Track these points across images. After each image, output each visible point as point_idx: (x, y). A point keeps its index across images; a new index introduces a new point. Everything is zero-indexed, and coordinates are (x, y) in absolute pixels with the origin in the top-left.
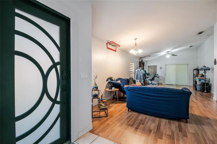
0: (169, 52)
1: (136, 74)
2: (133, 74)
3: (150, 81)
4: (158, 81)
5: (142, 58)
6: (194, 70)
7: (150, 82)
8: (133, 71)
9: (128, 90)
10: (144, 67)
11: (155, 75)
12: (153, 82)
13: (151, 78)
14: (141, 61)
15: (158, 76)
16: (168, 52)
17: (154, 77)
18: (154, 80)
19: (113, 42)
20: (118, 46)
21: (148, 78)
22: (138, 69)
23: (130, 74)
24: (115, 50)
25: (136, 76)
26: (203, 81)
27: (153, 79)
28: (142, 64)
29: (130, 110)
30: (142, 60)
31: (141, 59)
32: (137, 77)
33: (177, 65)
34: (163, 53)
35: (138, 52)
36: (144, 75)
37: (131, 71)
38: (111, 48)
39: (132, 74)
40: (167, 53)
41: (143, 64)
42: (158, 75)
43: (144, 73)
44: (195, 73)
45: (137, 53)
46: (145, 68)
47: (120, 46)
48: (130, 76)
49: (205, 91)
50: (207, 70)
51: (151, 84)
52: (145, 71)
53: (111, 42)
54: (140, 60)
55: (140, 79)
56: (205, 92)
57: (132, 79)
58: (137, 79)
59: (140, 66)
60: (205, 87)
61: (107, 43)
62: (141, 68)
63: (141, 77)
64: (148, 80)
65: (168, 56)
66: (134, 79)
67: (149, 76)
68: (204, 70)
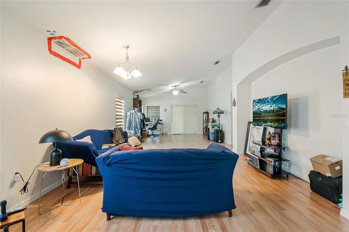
0: (177, 87)
1: (128, 119)
2: (122, 120)
3: (150, 130)
4: (162, 129)
5: (137, 92)
6: (204, 113)
7: (150, 132)
8: (123, 114)
9: (108, 165)
10: (141, 107)
11: (159, 122)
12: (155, 132)
13: (152, 126)
14: (136, 97)
15: (161, 122)
16: (175, 86)
17: (156, 124)
18: (156, 129)
19: (68, 39)
20: (86, 56)
21: (147, 125)
22: (131, 111)
23: (117, 120)
24: (78, 63)
25: (127, 124)
26: (216, 128)
27: (154, 128)
28: (137, 103)
29: (111, 217)
30: (138, 96)
31: (136, 94)
32: (130, 125)
33: (184, 106)
34: (169, 88)
35: (131, 74)
36: (142, 121)
37: (117, 113)
38: (66, 57)
39: (119, 120)
40: (174, 88)
41: (140, 102)
42: (161, 120)
43: (142, 117)
44: (205, 117)
45: (130, 77)
46: (142, 109)
47: (89, 57)
48: (117, 124)
49: (220, 141)
50: (221, 113)
51: (153, 135)
52: (144, 114)
53: (61, 38)
54: (134, 95)
55: (135, 130)
56: (220, 143)
57: (121, 129)
58: (129, 128)
59: (135, 106)
60: (220, 135)
61: (50, 39)
62: (136, 109)
63: (137, 125)
64: (147, 129)
65: (176, 93)
66: (123, 130)
67: (148, 123)
68: (219, 113)
